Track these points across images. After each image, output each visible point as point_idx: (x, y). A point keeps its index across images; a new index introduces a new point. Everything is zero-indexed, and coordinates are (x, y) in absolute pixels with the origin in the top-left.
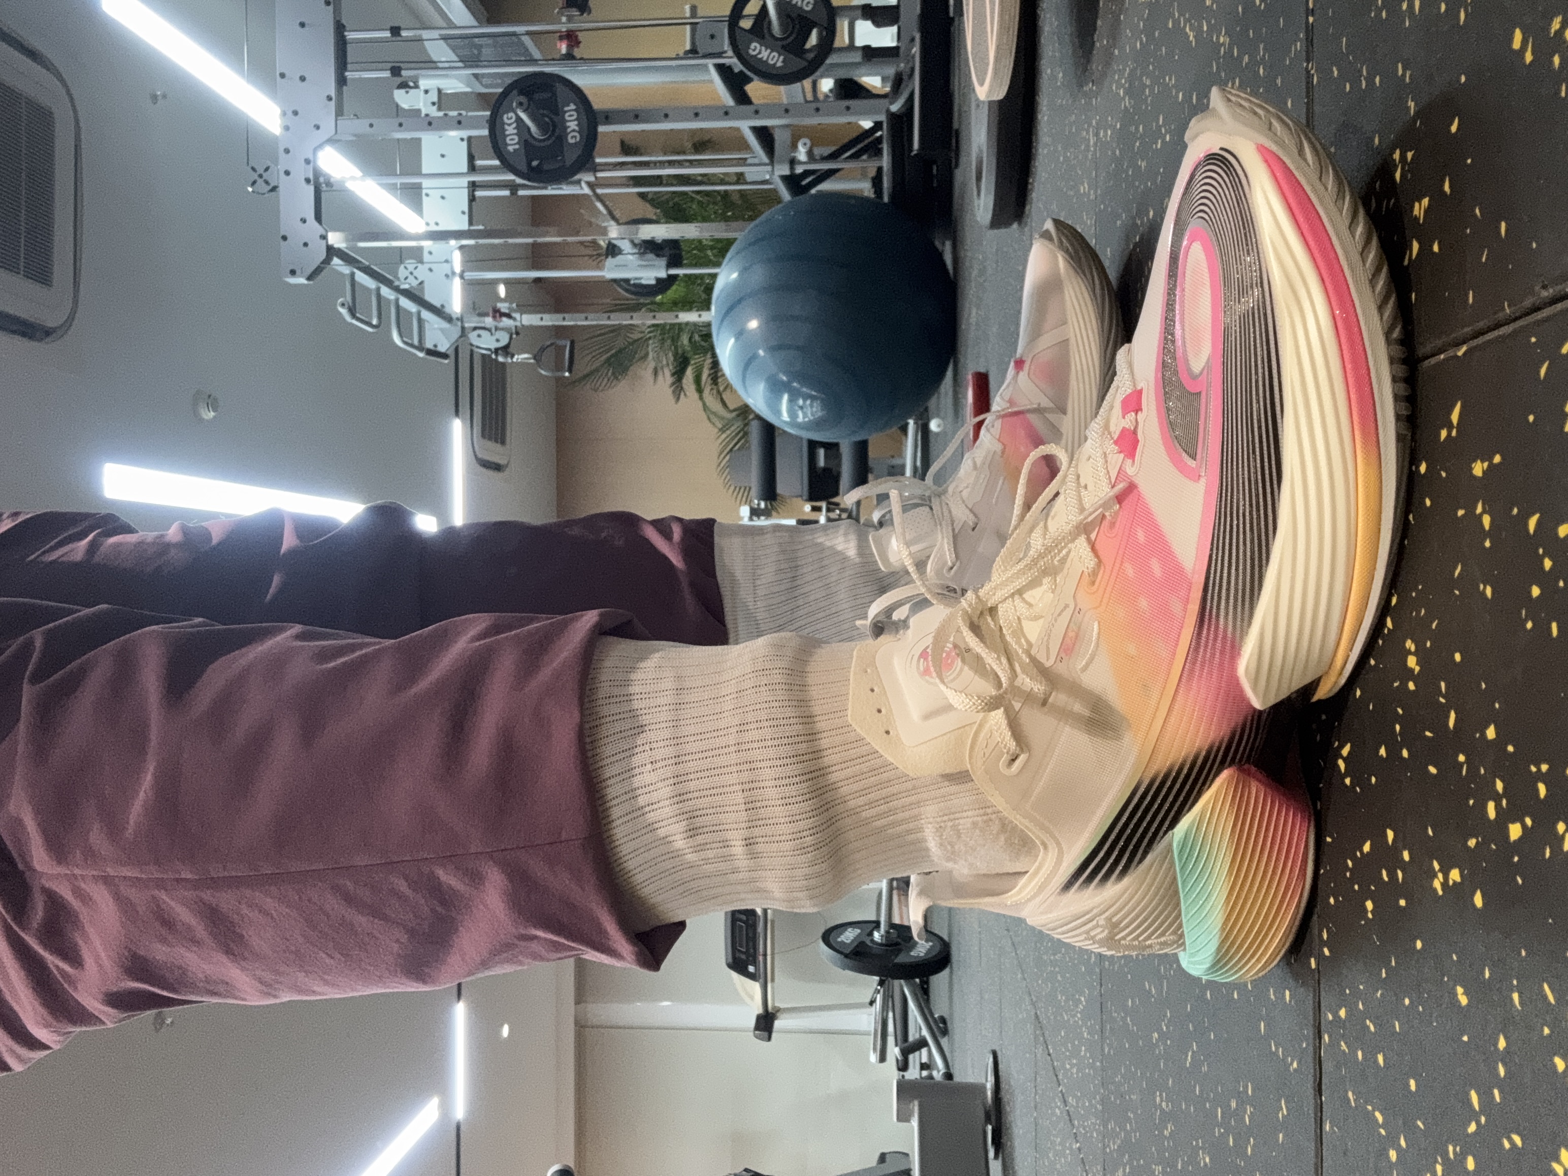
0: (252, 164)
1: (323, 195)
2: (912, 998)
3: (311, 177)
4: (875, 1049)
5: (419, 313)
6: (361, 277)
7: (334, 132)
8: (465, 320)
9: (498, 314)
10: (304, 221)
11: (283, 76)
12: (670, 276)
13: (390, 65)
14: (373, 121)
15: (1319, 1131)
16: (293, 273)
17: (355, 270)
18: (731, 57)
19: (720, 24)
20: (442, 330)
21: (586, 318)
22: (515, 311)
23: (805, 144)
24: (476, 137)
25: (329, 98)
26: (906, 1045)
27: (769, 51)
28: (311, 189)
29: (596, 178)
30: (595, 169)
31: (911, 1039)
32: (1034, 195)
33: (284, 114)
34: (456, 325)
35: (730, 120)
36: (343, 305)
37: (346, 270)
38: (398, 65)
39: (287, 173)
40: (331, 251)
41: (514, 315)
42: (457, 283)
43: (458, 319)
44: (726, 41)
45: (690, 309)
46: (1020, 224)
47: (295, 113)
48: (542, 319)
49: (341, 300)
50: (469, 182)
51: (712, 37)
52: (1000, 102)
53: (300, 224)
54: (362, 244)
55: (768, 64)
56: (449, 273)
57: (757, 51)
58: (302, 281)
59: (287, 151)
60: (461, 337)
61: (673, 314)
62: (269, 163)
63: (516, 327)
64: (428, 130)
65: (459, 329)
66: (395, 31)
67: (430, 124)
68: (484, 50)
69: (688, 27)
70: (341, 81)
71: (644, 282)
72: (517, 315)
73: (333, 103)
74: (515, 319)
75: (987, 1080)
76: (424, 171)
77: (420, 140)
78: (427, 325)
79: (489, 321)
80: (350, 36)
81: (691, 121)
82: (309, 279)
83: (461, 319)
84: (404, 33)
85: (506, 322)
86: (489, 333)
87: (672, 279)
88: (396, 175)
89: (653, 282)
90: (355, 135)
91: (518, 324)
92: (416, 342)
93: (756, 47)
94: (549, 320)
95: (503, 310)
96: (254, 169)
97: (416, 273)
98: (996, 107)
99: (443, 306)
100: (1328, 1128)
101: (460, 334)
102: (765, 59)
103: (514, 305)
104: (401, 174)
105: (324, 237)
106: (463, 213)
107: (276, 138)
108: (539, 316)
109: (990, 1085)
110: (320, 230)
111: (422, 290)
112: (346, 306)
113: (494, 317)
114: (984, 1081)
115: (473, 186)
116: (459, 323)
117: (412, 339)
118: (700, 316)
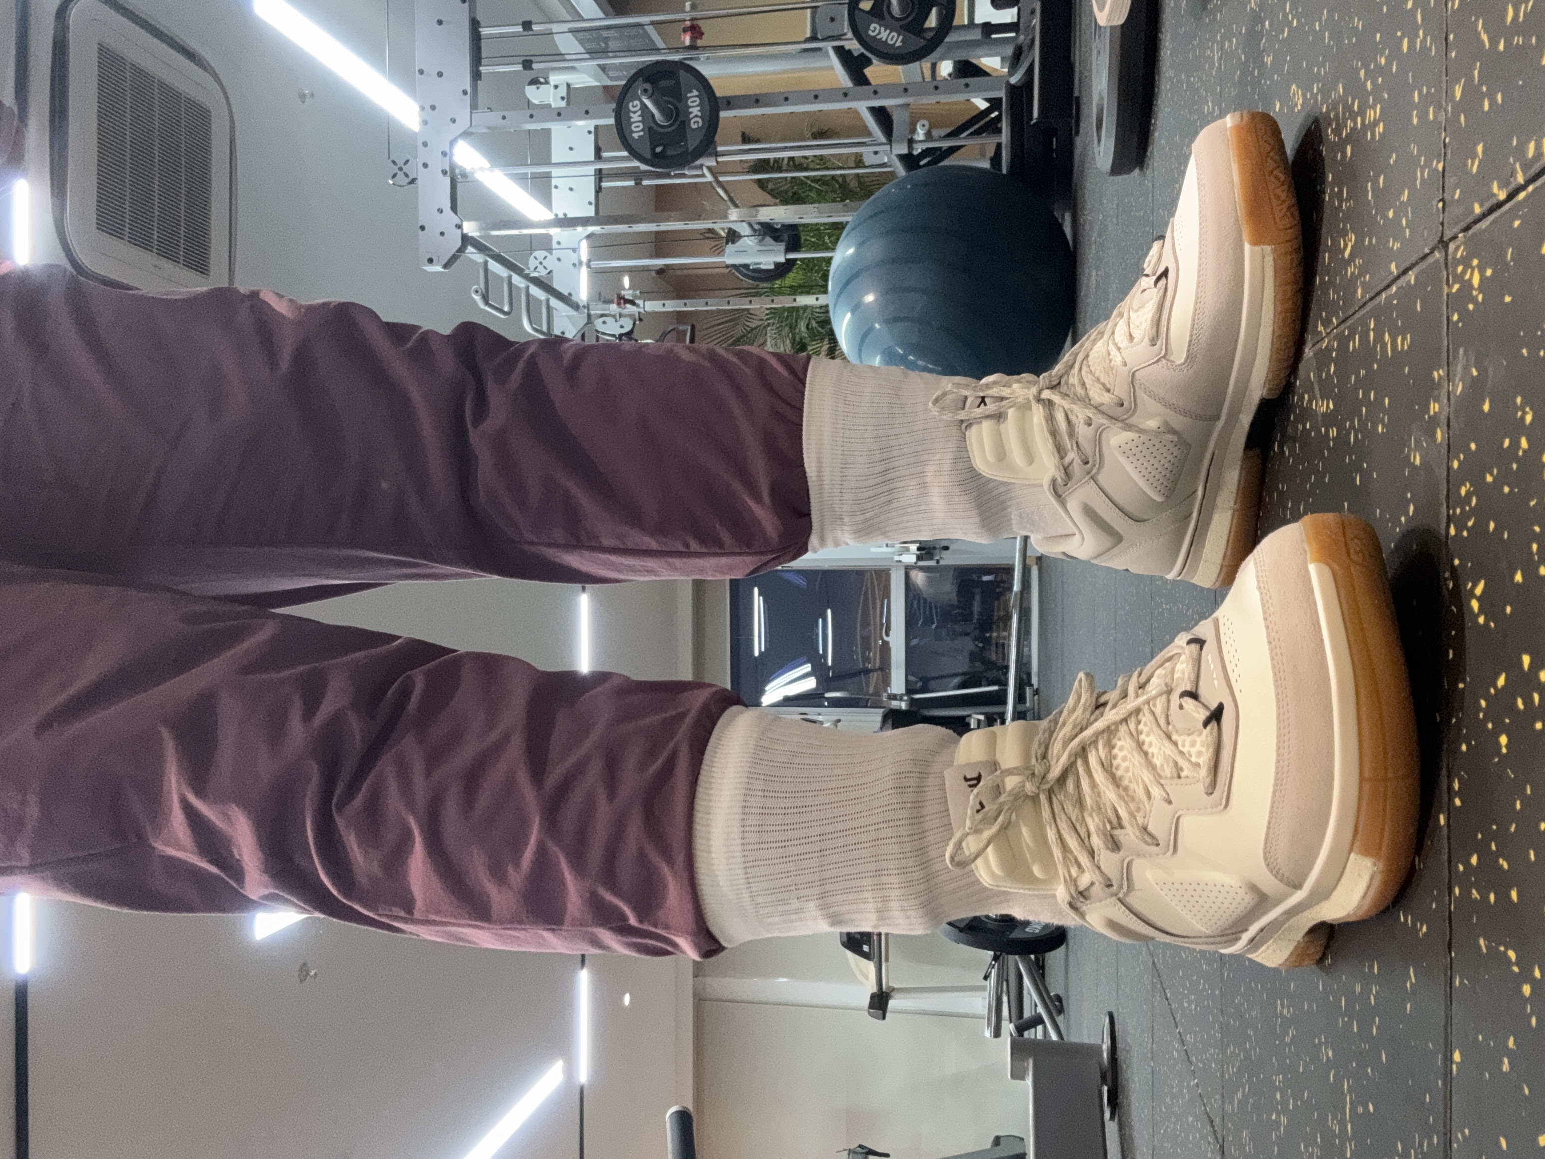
0: (392, 158)
1: (459, 185)
2: (1027, 974)
3: (448, 170)
4: (989, 1024)
5: (548, 300)
6: (494, 266)
7: (469, 125)
8: (591, 307)
9: (623, 301)
10: (441, 211)
11: (421, 72)
12: (787, 260)
13: (521, 59)
14: (505, 113)
15: (1448, 990)
16: (430, 261)
17: (488, 259)
18: (851, 39)
19: (840, 6)
20: (569, 317)
21: (707, 303)
22: (640, 298)
23: (924, 126)
24: (602, 126)
25: (465, 92)
26: (1021, 1021)
27: (888, 31)
28: (447, 180)
29: (717, 162)
30: (717, 154)
31: (1027, 1014)
32: (1156, 134)
33: (422, 108)
34: (583, 313)
35: (849, 101)
36: (477, 292)
37: (479, 258)
38: (528, 58)
39: (425, 165)
40: (466, 240)
41: (637, 302)
42: (584, 270)
43: (584, 307)
44: (846, 23)
45: (808, 293)
46: (1141, 169)
47: (433, 108)
48: (664, 305)
49: (475, 287)
50: (596, 170)
51: (832, 20)
52: (1123, 25)
53: (438, 214)
54: (494, 233)
55: (889, 45)
56: (577, 263)
57: (877, 32)
58: (439, 269)
59: (425, 144)
60: (587, 324)
61: (794, 297)
62: (409, 157)
63: (639, 313)
64: (557, 120)
65: (586, 315)
66: (527, 25)
67: (559, 114)
68: (610, 43)
69: (809, 11)
70: (476, 76)
71: (763, 267)
72: (640, 302)
73: (468, 96)
74: (638, 306)
75: (1103, 1042)
76: (553, 161)
77: (548, 131)
78: (555, 313)
79: (614, 308)
80: (485, 31)
81: (809, 102)
82: (445, 266)
83: (587, 307)
84: (535, 28)
85: (630, 308)
86: (614, 320)
87: (790, 263)
88: (527, 165)
89: (772, 267)
90: (489, 128)
91: (642, 310)
92: (545, 329)
93: (875, 28)
94: (671, 306)
95: (626, 297)
96: (394, 162)
97: (545, 263)
98: (1118, 34)
99: (570, 294)
100: (1457, 984)
101: (586, 321)
102: (884, 39)
103: (638, 292)
104: (531, 165)
105: (459, 227)
106: (590, 203)
107: (414, 135)
108: (663, 302)
109: (1106, 1046)
110: (456, 220)
111: (551, 279)
112: (480, 292)
113: (619, 304)
114: (1100, 1042)
115: (600, 175)
116: (586, 311)
117: (541, 325)
118: (817, 299)
